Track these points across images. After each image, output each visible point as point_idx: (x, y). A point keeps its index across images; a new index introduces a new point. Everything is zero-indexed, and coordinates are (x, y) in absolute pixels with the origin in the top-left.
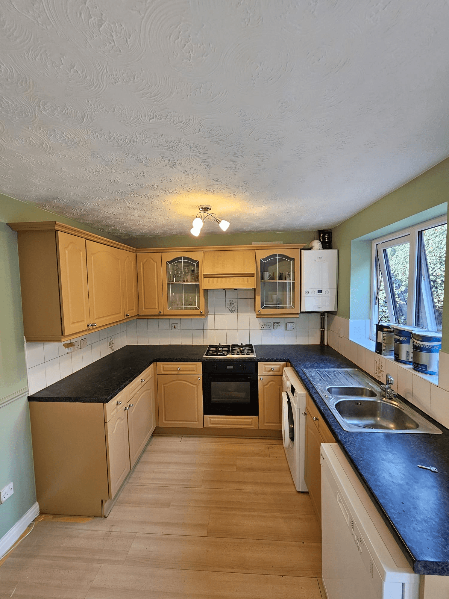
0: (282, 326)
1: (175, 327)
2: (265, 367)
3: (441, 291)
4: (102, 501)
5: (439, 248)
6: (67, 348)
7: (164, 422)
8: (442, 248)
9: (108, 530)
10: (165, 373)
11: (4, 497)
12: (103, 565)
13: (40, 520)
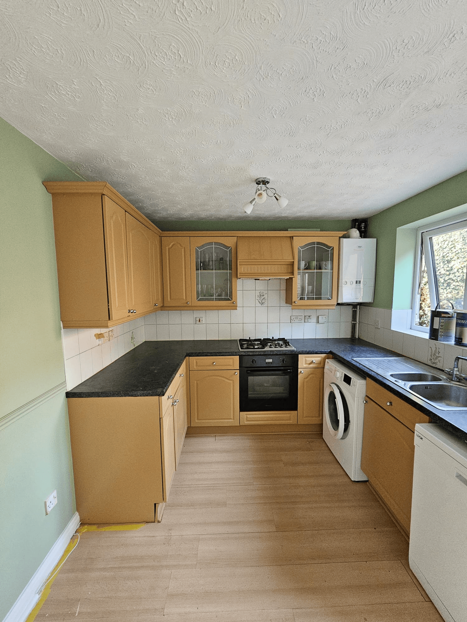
0: (314, 320)
1: (199, 321)
2: (306, 360)
3: (442, 290)
4: (155, 504)
5: (442, 248)
6: (98, 340)
7: (196, 421)
8: (445, 247)
9: (167, 535)
10: (200, 368)
11: (49, 507)
12: (173, 571)
13: (84, 531)
